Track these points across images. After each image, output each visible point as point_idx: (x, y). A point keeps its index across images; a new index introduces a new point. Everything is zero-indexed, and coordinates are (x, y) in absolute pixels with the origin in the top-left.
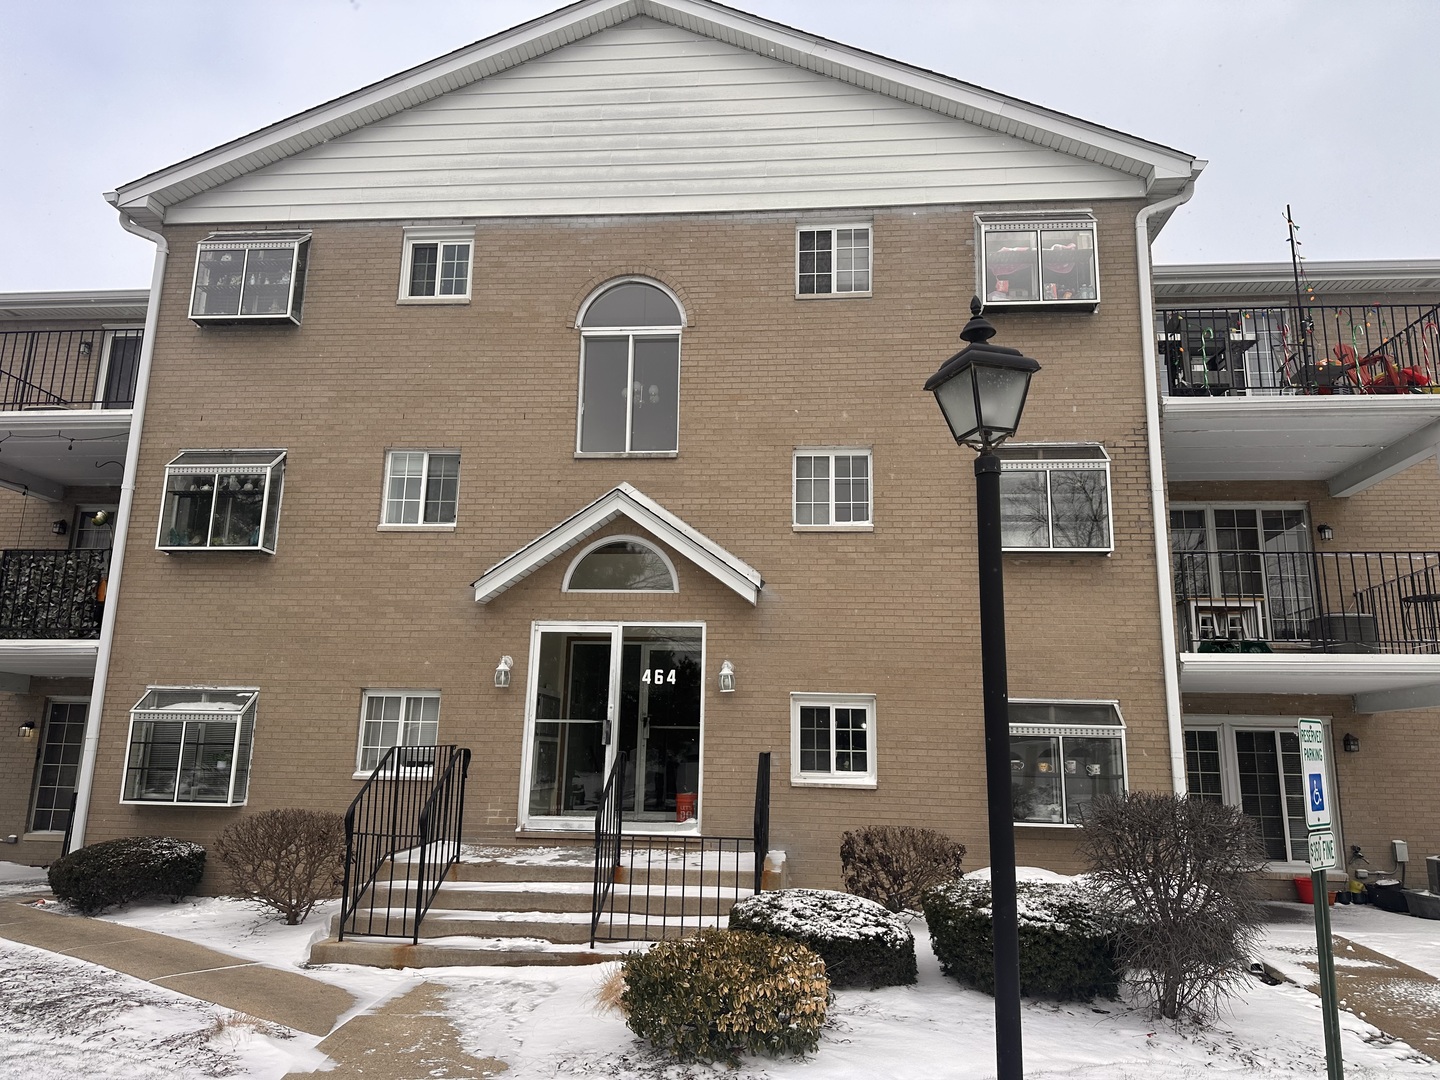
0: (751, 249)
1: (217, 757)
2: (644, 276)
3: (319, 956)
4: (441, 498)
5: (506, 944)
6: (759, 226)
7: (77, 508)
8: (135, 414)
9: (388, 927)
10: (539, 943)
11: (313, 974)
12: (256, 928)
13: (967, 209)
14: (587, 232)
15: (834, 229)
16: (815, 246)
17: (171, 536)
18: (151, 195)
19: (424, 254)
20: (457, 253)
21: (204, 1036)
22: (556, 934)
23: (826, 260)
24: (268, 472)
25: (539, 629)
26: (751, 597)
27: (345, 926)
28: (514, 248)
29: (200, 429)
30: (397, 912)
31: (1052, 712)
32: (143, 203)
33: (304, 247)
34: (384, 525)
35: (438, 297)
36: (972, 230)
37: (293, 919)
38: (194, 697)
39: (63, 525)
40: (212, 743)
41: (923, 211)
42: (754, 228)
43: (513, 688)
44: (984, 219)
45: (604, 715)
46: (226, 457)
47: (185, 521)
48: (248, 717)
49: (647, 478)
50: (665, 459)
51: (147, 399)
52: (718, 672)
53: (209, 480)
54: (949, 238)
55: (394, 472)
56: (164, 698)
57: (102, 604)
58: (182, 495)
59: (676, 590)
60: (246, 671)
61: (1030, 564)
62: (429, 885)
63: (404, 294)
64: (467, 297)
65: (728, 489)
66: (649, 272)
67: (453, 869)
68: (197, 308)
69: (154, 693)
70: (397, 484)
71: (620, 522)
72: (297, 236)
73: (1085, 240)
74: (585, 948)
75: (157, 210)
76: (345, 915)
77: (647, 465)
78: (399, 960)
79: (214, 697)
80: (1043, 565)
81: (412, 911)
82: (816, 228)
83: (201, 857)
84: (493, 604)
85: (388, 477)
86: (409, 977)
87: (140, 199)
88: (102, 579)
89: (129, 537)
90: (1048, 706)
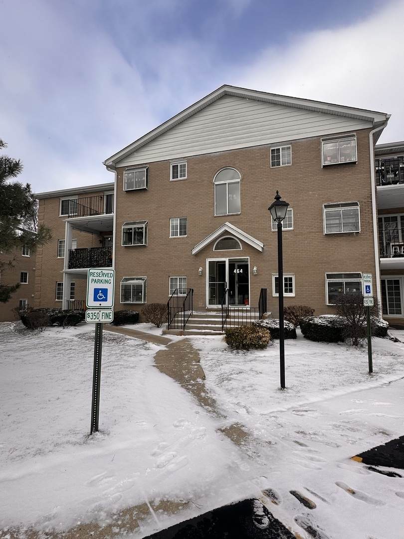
0: (258, 156)
1: (139, 293)
2: (230, 167)
3: (164, 333)
4: (183, 230)
5: (203, 331)
6: (260, 149)
7: (103, 237)
8: (114, 214)
9: (178, 327)
10: (211, 331)
11: (163, 336)
12: (151, 328)
13: (319, 137)
14: (215, 157)
15: (280, 148)
16: (276, 154)
17: (125, 243)
18: (112, 161)
19: (175, 167)
20: (183, 166)
21: (144, 344)
22: (214, 329)
23: (278, 157)
24: (144, 226)
25: (208, 260)
26: (260, 250)
27: (169, 327)
28: (197, 164)
29: (128, 217)
30: (180, 324)
31: (343, 275)
32: (111, 164)
33: (147, 170)
34: (171, 237)
35: (179, 178)
36: (320, 144)
37: (158, 327)
38: (133, 279)
39: (100, 241)
40: (138, 290)
41: (305, 140)
42: (259, 150)
43: (203, 274)
44: (323, 140)
45: (225, 281)
46: (134, 223)
47: (127, 239)
48: (145, 283)
49: (233, 220)
50: (237, 215)
51: (116, 211)
52: (253, 269)
53: (131, 229)
54: (313, 146)
55: (172, 224)
56: (127, 280)
57: (112, 259)
58: (126, 233)
59: (242, 249)
60: (144, 273)
61: (337, 236)
62: (186, 319)
63: (171, 179)
64: (186, 178)
65: (254, 222)
66: (231, 165)
67: (191, 316)
68: (125, 189)
69: (125, 279)
70: (173, 226)
71: (226, 232)
72: (145, 167)
73: (354, 143)
74: (221, 332)
75: (114, 165)
76: (169, 325)
77: (233, 217)
78: (181, 334)
79: (137, 279)
80: (341, 236)
81: (183, 324)
82: (276, 148)
83: (138, 314)
84: (197, 255)
85: (171, 225)
86: (183, 337)
87: (110, 163)
88: (111, 253)
89: (116, 243)
90: (342, 274)
